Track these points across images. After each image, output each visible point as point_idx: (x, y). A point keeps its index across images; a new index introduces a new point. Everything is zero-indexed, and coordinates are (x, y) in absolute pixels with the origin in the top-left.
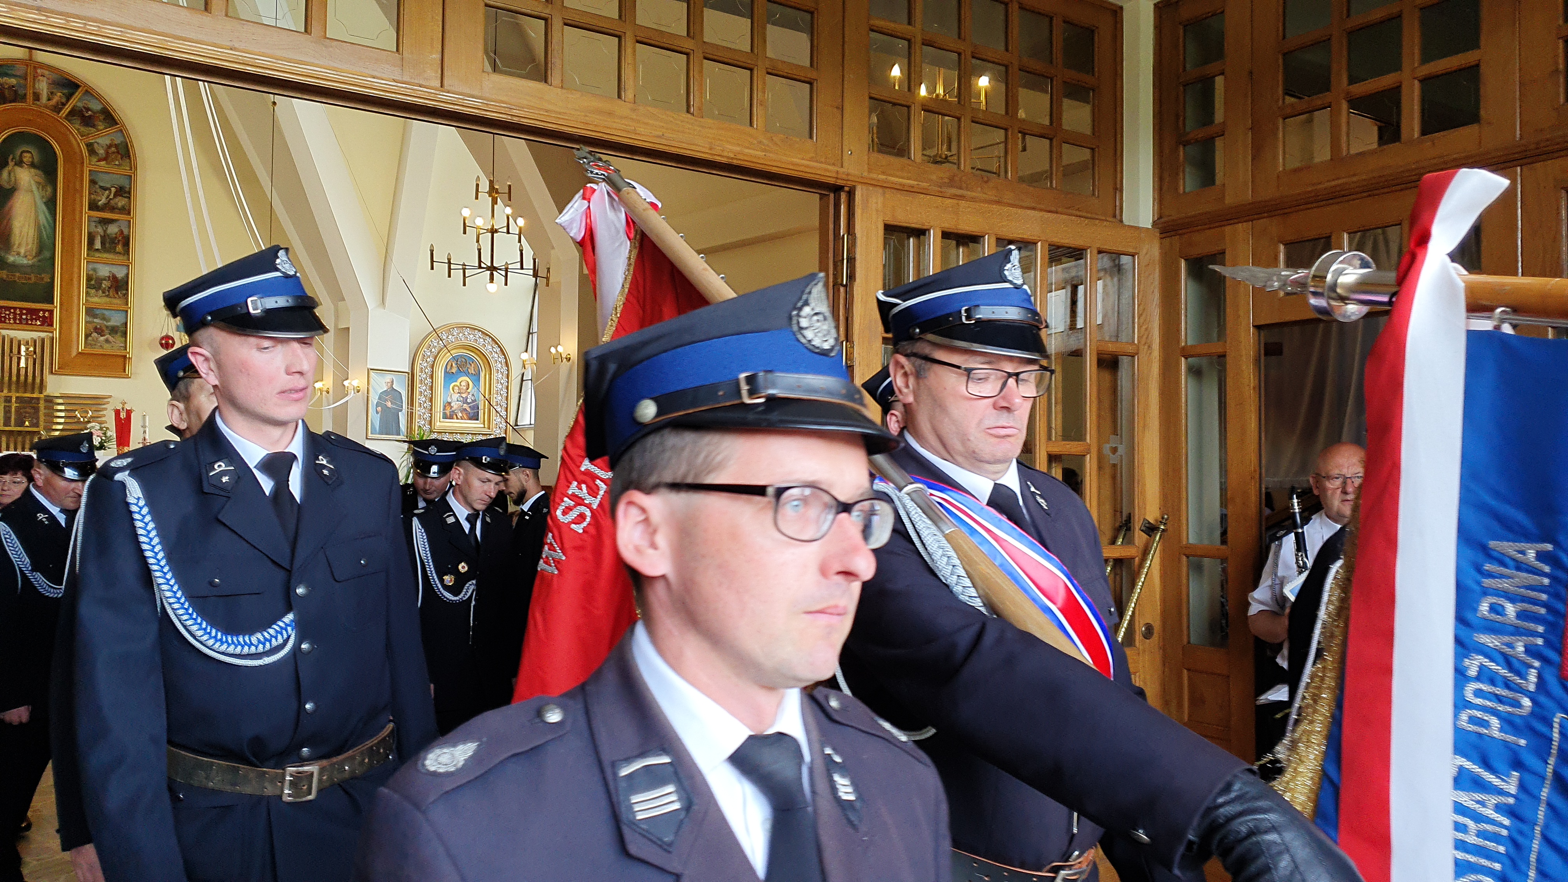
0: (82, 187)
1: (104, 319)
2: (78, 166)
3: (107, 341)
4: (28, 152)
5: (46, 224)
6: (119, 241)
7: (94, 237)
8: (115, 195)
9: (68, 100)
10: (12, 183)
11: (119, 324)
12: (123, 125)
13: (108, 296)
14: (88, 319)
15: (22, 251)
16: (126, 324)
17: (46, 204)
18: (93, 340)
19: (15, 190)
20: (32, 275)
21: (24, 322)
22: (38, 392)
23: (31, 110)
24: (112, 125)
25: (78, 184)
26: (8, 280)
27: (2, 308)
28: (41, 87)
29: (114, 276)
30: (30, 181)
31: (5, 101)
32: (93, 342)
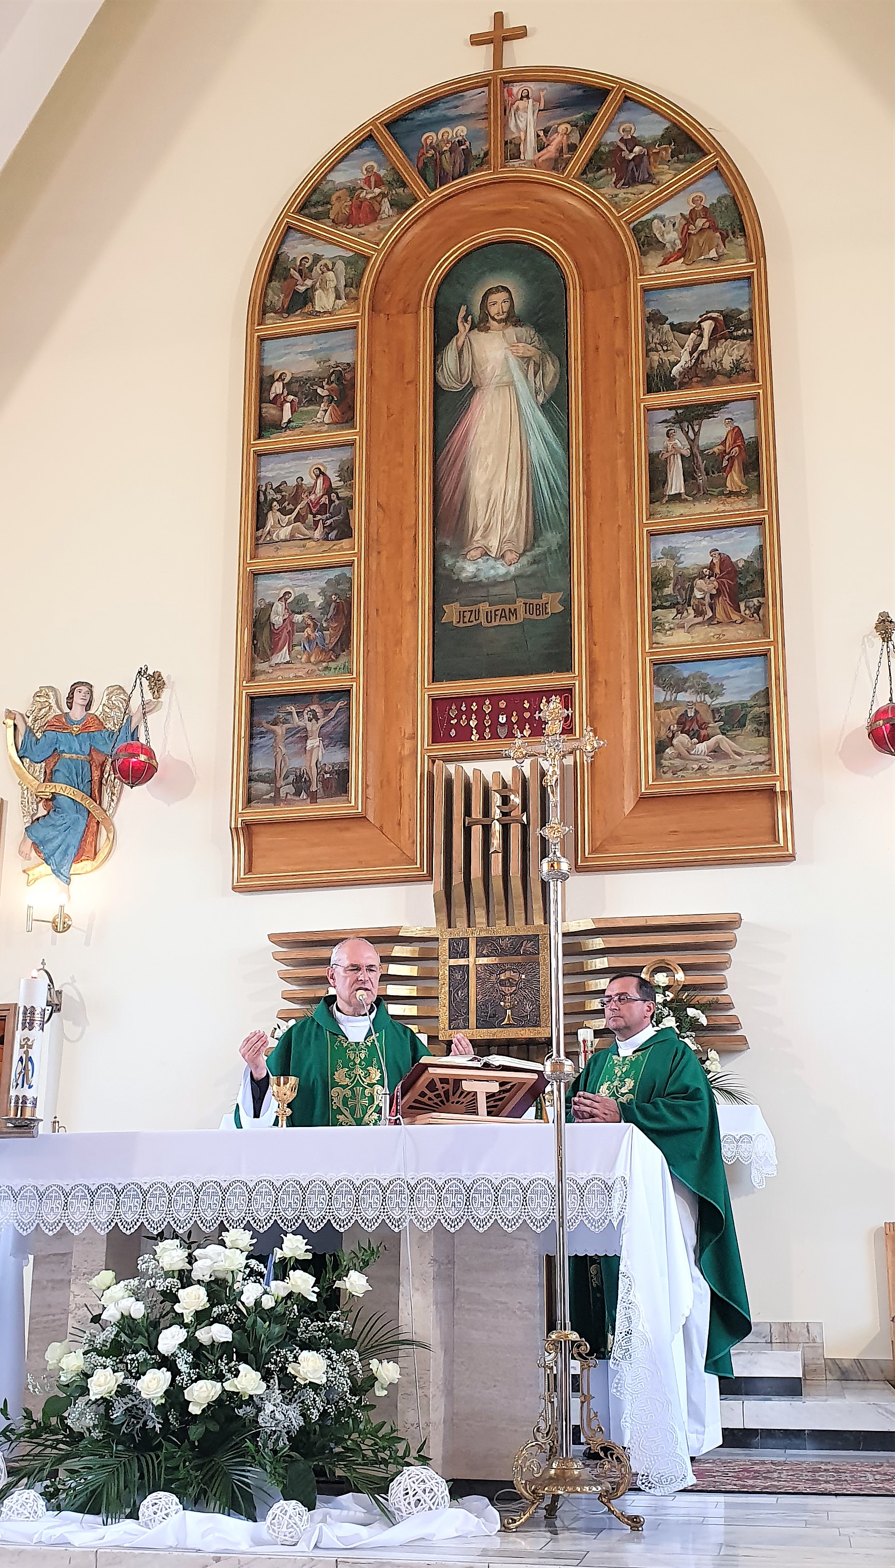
0: (627, 337)
1: (705, 690)
2: (617, 292)
3: (717, 753)
4: (497, 290)
5: (548, 464)
6: (731, 460)
7: (667, 461)
8: (714, 340)
9: (583, 133)
10: (467, 371)
11: (746, 698)
12: (720, 152)
13: (710, 622)
15: (494, 543)
16: (767, 692)
17: (544, 408)
18: (679, 756)
19: (474, 389)
20: (520, 603)
21: (502, 731)
22: (538, 921)
23: (501, 182)
24: (693, 161)
25: (619, 332)
26: (461, 625)
27: (447, 701)
28: (522, 125)
29: (725, 561)
30: (506, 359)
31: (443, 180)
32: (677, 762)
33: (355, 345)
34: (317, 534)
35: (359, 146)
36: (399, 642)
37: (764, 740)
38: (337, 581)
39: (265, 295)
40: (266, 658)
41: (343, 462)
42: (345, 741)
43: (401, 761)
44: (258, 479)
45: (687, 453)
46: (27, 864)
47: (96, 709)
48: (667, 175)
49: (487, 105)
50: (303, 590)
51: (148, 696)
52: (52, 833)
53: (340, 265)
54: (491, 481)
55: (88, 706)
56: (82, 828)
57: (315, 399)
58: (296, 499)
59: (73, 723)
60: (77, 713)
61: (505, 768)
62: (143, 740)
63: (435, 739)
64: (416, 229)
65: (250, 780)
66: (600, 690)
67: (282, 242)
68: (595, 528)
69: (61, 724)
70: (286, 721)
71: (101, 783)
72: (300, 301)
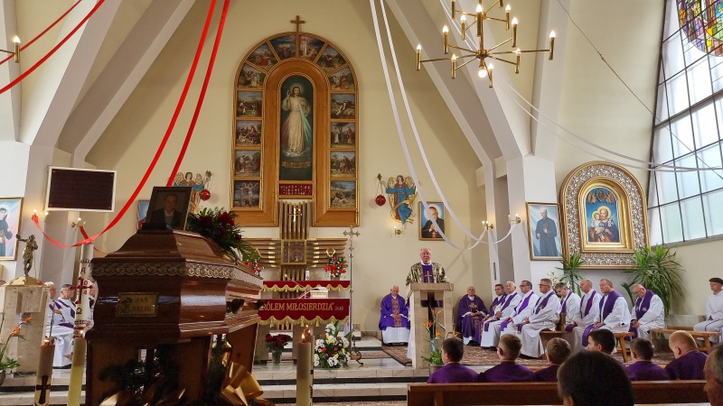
0: (327, 104)
1: (342, 188)
2: (325, 92)
3: (344, 202)
4: (297, 87)
5: (308, 131)
6: (349, 136)
7: (335, 135)
10: (289, 106)
11: (351, 191)
12: (349, 63)
15: (295, 149)
16: (355, 190)
18: (336, 202)
19: (290, 111)
20: (300, 163)
21: (296, 193)
22: (304, 238)
23: (297, 61)
24: (343, 64)
25: (325, 103)
26: (286, 167)
27: (283, 185)
28: (303, 47)
29: (347, 159)
30: (298, 105)
31: (284, 58)
32: (335, 204)
33: (262, 96)
34: (252, 142)
35: (263, 45)
36: (271, 170)
37: (354, 200)
40: (238, 171)
44: (237, 126)
45: (339, 133)
47: (193, 180)
49: (295, 40)
50: (248, 155)
51: (208, 178)
53: (258, 75)
54: (294, 134)
55: (191, 179)
57: (252, 108)
58: (246, 133)
59: (188, 183)
60: (188, 180)
61: (297, 202)
63: (280, 194)
64: (278, 69)
65: (234, 200)
66: (318, 186)
68: (318, 148)
69: (184, 182)
70: (243, 187)
71: (194, 199)
72: (248, 83)
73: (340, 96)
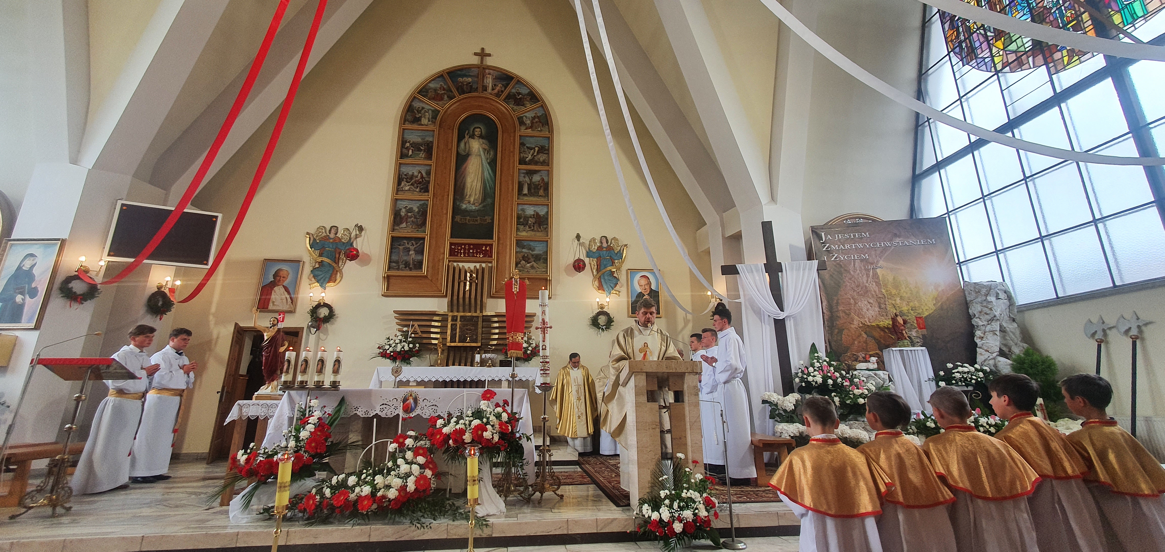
0: (514, 148)
2: (512, 135)
3: (532, 267)
4: (478, 128)
5: (489, 179)
6: (541, 187)
7: (523, 184)
8: (538, 153)
10: (467, 149)
11: (541, 252)
12: (543, 102)
13: (532, 230)
14: (518, 250)
15: (472, 200)
16: (547, 251)
17: (489, 163)
18: (522, 267)
19: (469, 155)
20: (479, 218)
21: (471, 255)
22: (478, 312)
23: (480, 97)
24: (535, 103)
25: (512, 147)
26: (460, 222)
27: (455, 244)
28: (488, 82)
29: (537, 214)
30: (479, 148)
31: (463, 92)
32: (521, 269)
33: (433, 136)
34: (417, 190)
35: (438, 77)
36: (440, 225)
37: (545, 265)
38: (424, 204)
39: (405, 116)
40: (398, 225)
41: (427, 170)
42: (423, 254)
43: (439, 260)
44: (399, 171)
45: (529, 182)
46: (311, 282)
47: (339, 235)
48: (528, 105)
49: (478, 74)
50: (412, 206)
51: (358, 233)
52: (321, 273)
53: (430, 112)
54: (473, 182)
55: (336, 234)
56: (331, 272)
57: (420, 150)
58: (411, 178)
59: (331, 239)
60: (332, 236)
61: (472, 266)
62: (355, 246)
63: (450, 255)
64: (455, 105)
65: (390, 262)
66: (501, 246)
67: (412, 101)
68: (502, 201)
69: (327, 238)
70: (403, 245)
71: (339, 259)
72: (417, 120)
73: (532, 140)
